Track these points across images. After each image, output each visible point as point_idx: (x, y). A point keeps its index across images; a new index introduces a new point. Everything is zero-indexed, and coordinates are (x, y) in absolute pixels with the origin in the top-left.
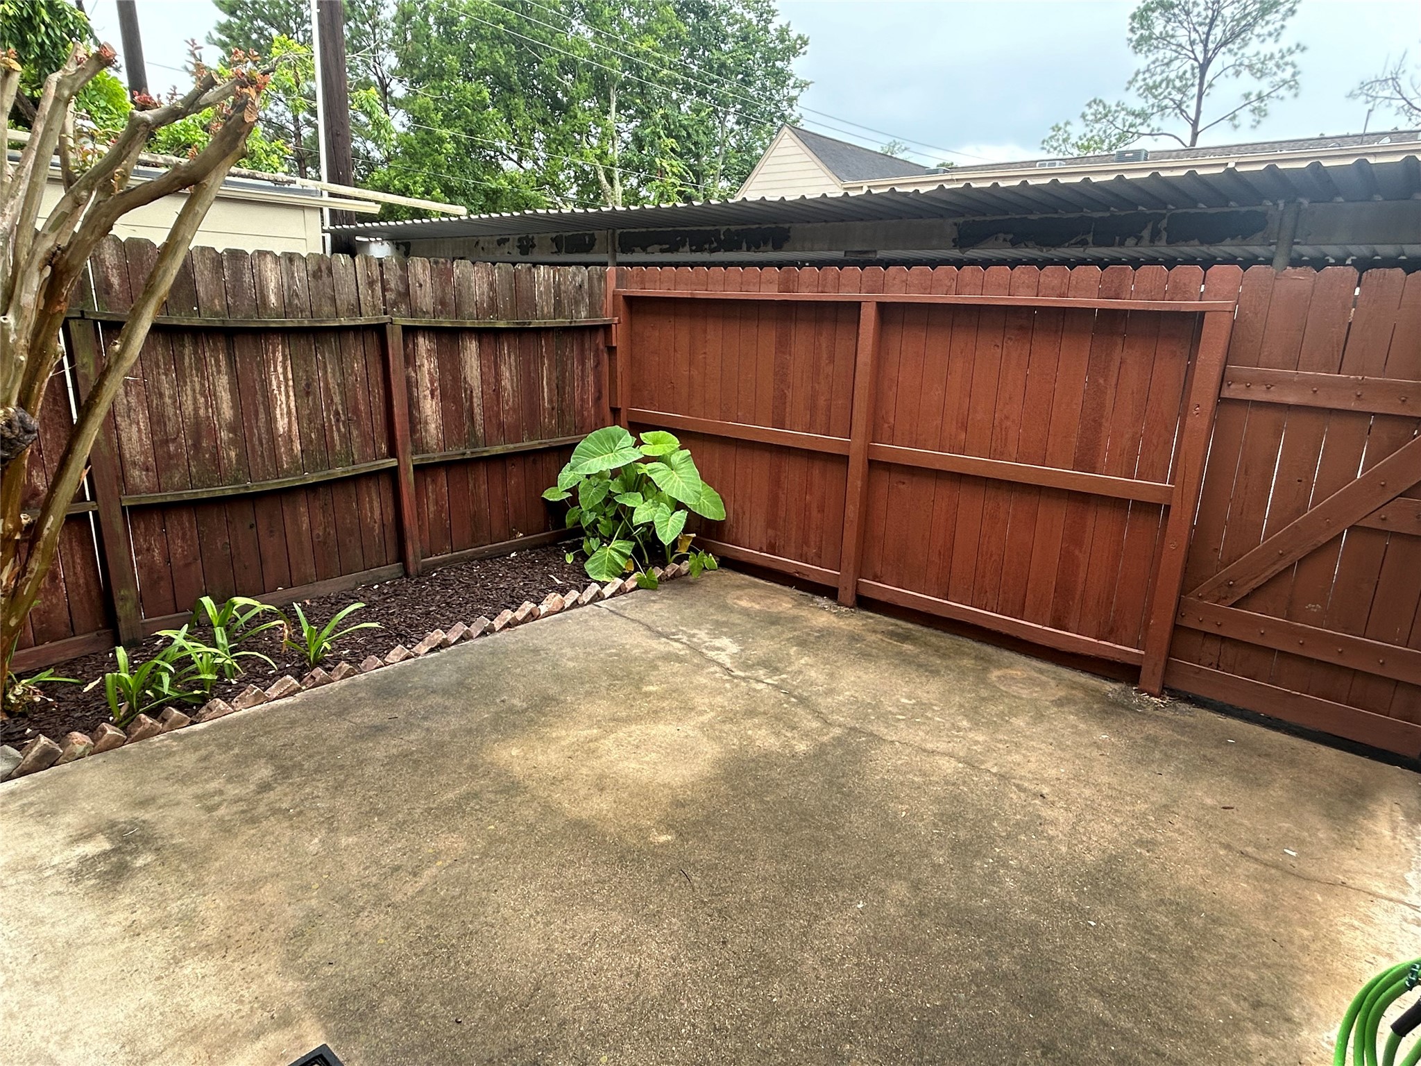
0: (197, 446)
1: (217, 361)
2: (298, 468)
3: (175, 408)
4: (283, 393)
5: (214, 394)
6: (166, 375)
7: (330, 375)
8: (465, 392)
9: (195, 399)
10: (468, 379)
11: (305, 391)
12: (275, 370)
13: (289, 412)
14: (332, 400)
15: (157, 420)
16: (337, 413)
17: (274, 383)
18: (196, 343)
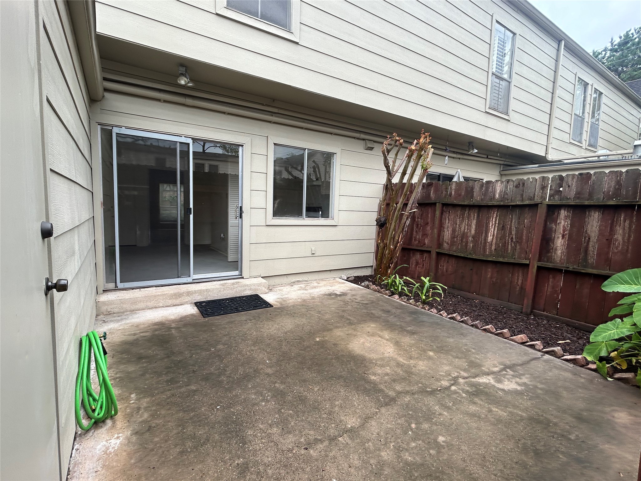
0: (462, 240)
1: (474, 216)
2: (491, 255)
3: (459, 228)
4: (493, 228)
5: (471, 226)
6: (459, 219)
7: (513, 223)
8: (585, 238)
9: (465, 226)
10: (589, 232)
11: (502, 228)
12: (492, 220)
13: (493, 235)
14: (511, 233)
15: (454, 231)
16: (512, 238)
17: (491, 224)
18: (470, 209)
